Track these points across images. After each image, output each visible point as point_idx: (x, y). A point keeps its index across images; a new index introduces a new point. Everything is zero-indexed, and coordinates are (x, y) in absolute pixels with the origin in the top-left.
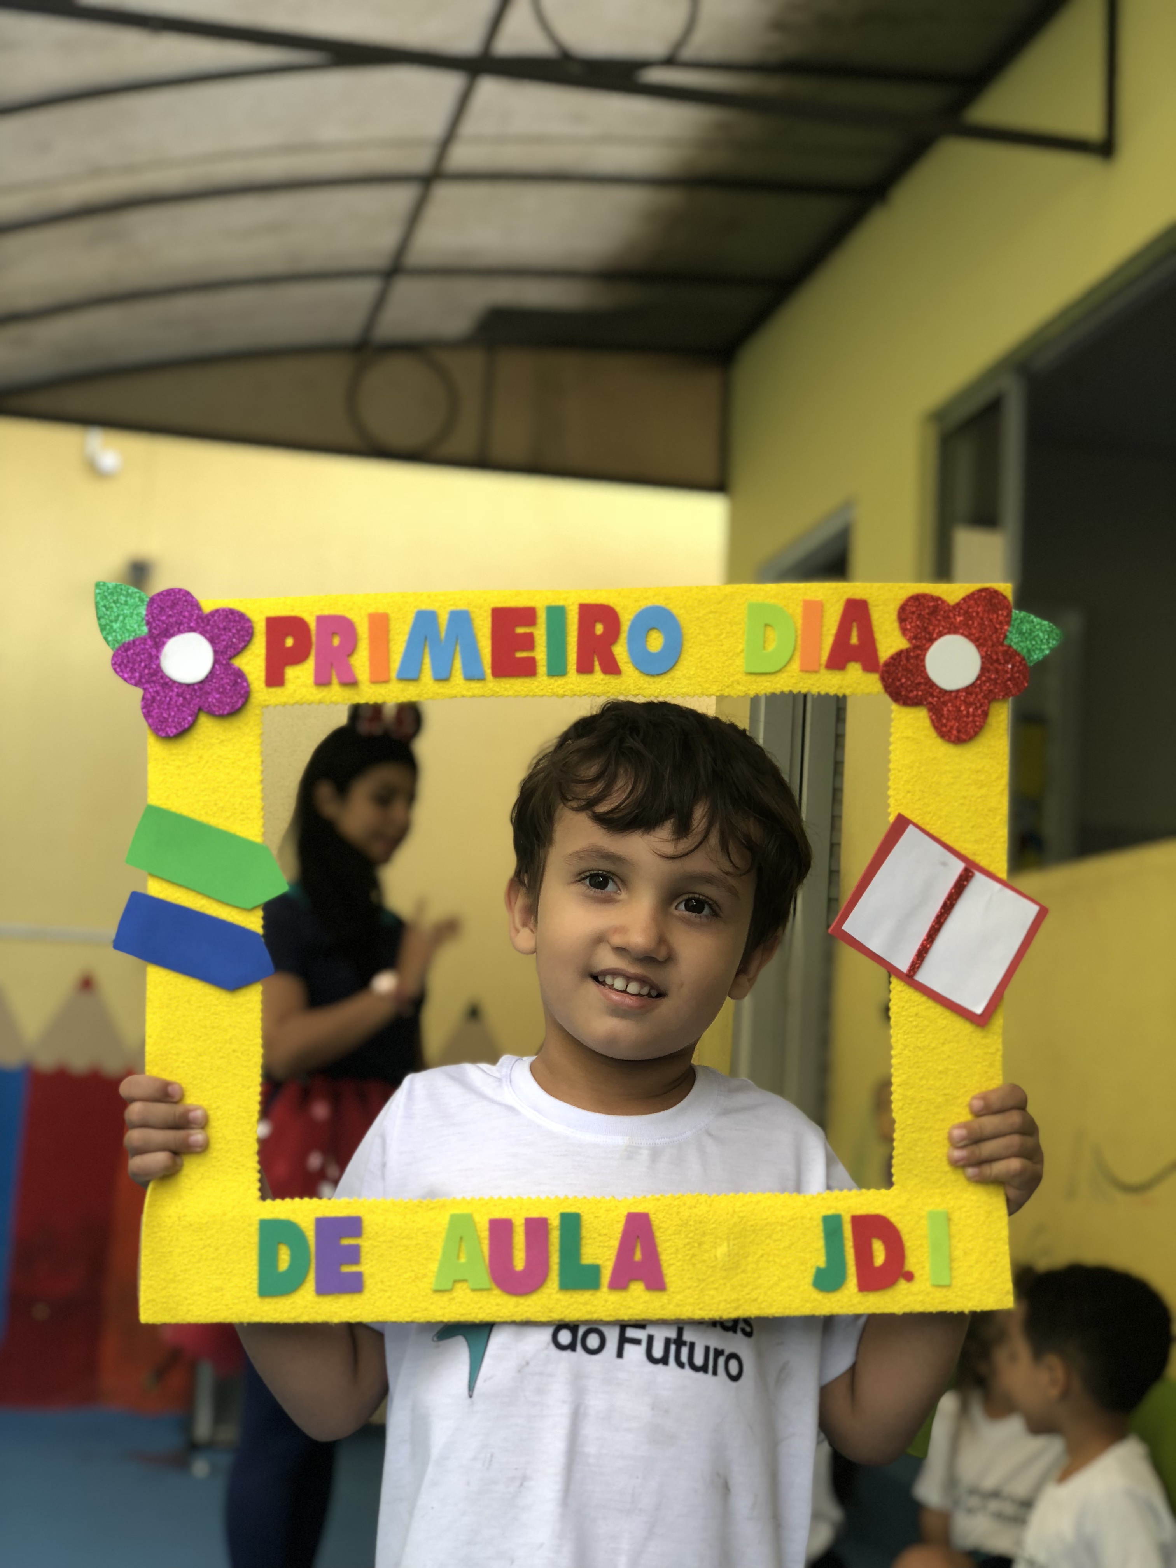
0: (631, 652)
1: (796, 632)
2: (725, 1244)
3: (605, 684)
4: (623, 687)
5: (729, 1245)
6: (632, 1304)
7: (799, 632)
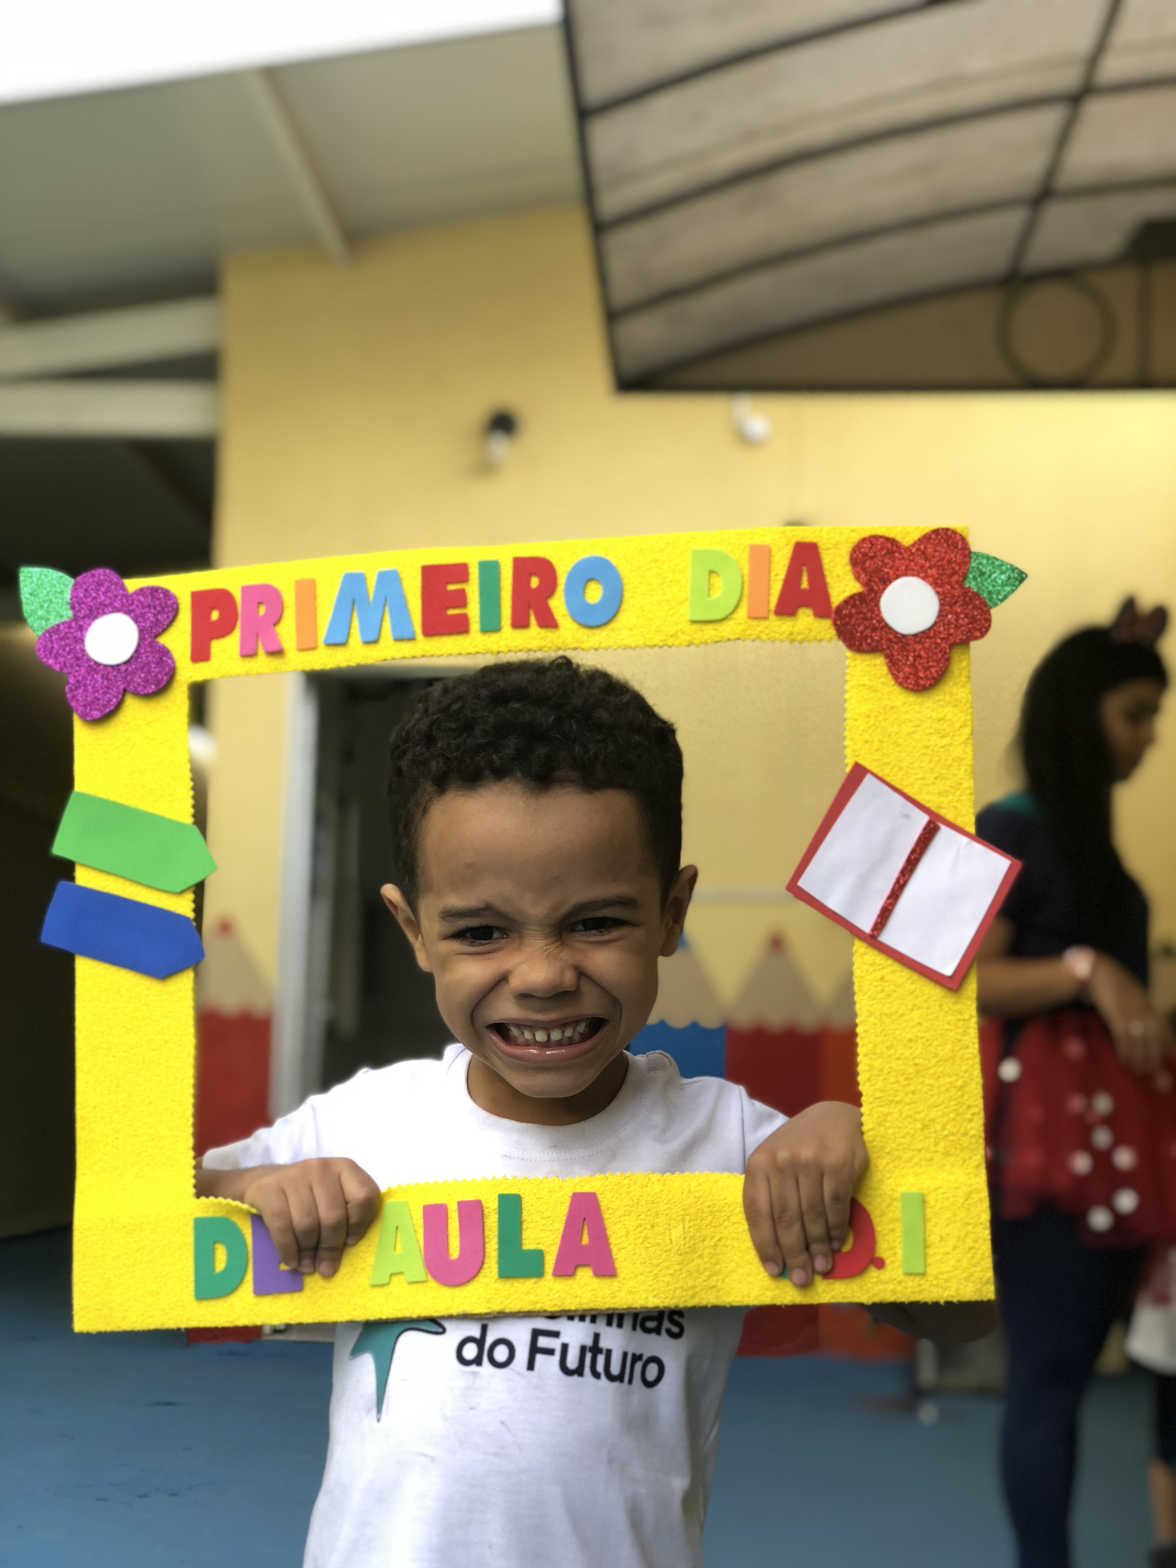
0: (569, 604)
1: (743, 578)
2: (681, 1226)
3: (542, 638)
4: (561, 641)
5: (684, 1228)
6: (579, 1293)
7: (746, 578)
